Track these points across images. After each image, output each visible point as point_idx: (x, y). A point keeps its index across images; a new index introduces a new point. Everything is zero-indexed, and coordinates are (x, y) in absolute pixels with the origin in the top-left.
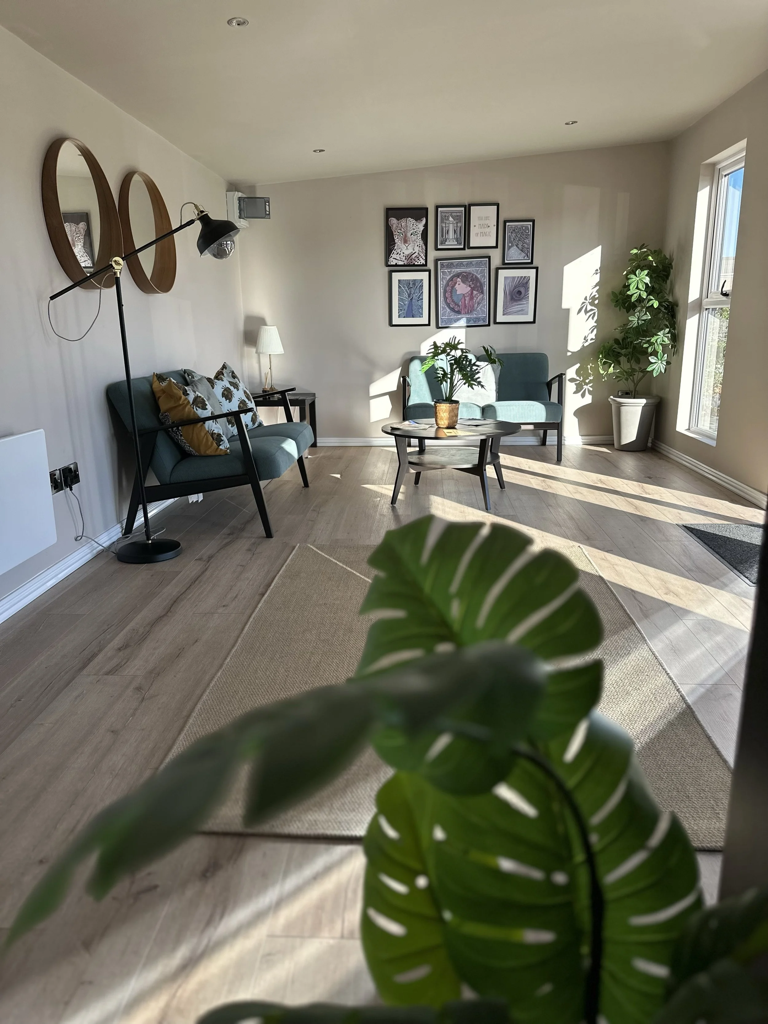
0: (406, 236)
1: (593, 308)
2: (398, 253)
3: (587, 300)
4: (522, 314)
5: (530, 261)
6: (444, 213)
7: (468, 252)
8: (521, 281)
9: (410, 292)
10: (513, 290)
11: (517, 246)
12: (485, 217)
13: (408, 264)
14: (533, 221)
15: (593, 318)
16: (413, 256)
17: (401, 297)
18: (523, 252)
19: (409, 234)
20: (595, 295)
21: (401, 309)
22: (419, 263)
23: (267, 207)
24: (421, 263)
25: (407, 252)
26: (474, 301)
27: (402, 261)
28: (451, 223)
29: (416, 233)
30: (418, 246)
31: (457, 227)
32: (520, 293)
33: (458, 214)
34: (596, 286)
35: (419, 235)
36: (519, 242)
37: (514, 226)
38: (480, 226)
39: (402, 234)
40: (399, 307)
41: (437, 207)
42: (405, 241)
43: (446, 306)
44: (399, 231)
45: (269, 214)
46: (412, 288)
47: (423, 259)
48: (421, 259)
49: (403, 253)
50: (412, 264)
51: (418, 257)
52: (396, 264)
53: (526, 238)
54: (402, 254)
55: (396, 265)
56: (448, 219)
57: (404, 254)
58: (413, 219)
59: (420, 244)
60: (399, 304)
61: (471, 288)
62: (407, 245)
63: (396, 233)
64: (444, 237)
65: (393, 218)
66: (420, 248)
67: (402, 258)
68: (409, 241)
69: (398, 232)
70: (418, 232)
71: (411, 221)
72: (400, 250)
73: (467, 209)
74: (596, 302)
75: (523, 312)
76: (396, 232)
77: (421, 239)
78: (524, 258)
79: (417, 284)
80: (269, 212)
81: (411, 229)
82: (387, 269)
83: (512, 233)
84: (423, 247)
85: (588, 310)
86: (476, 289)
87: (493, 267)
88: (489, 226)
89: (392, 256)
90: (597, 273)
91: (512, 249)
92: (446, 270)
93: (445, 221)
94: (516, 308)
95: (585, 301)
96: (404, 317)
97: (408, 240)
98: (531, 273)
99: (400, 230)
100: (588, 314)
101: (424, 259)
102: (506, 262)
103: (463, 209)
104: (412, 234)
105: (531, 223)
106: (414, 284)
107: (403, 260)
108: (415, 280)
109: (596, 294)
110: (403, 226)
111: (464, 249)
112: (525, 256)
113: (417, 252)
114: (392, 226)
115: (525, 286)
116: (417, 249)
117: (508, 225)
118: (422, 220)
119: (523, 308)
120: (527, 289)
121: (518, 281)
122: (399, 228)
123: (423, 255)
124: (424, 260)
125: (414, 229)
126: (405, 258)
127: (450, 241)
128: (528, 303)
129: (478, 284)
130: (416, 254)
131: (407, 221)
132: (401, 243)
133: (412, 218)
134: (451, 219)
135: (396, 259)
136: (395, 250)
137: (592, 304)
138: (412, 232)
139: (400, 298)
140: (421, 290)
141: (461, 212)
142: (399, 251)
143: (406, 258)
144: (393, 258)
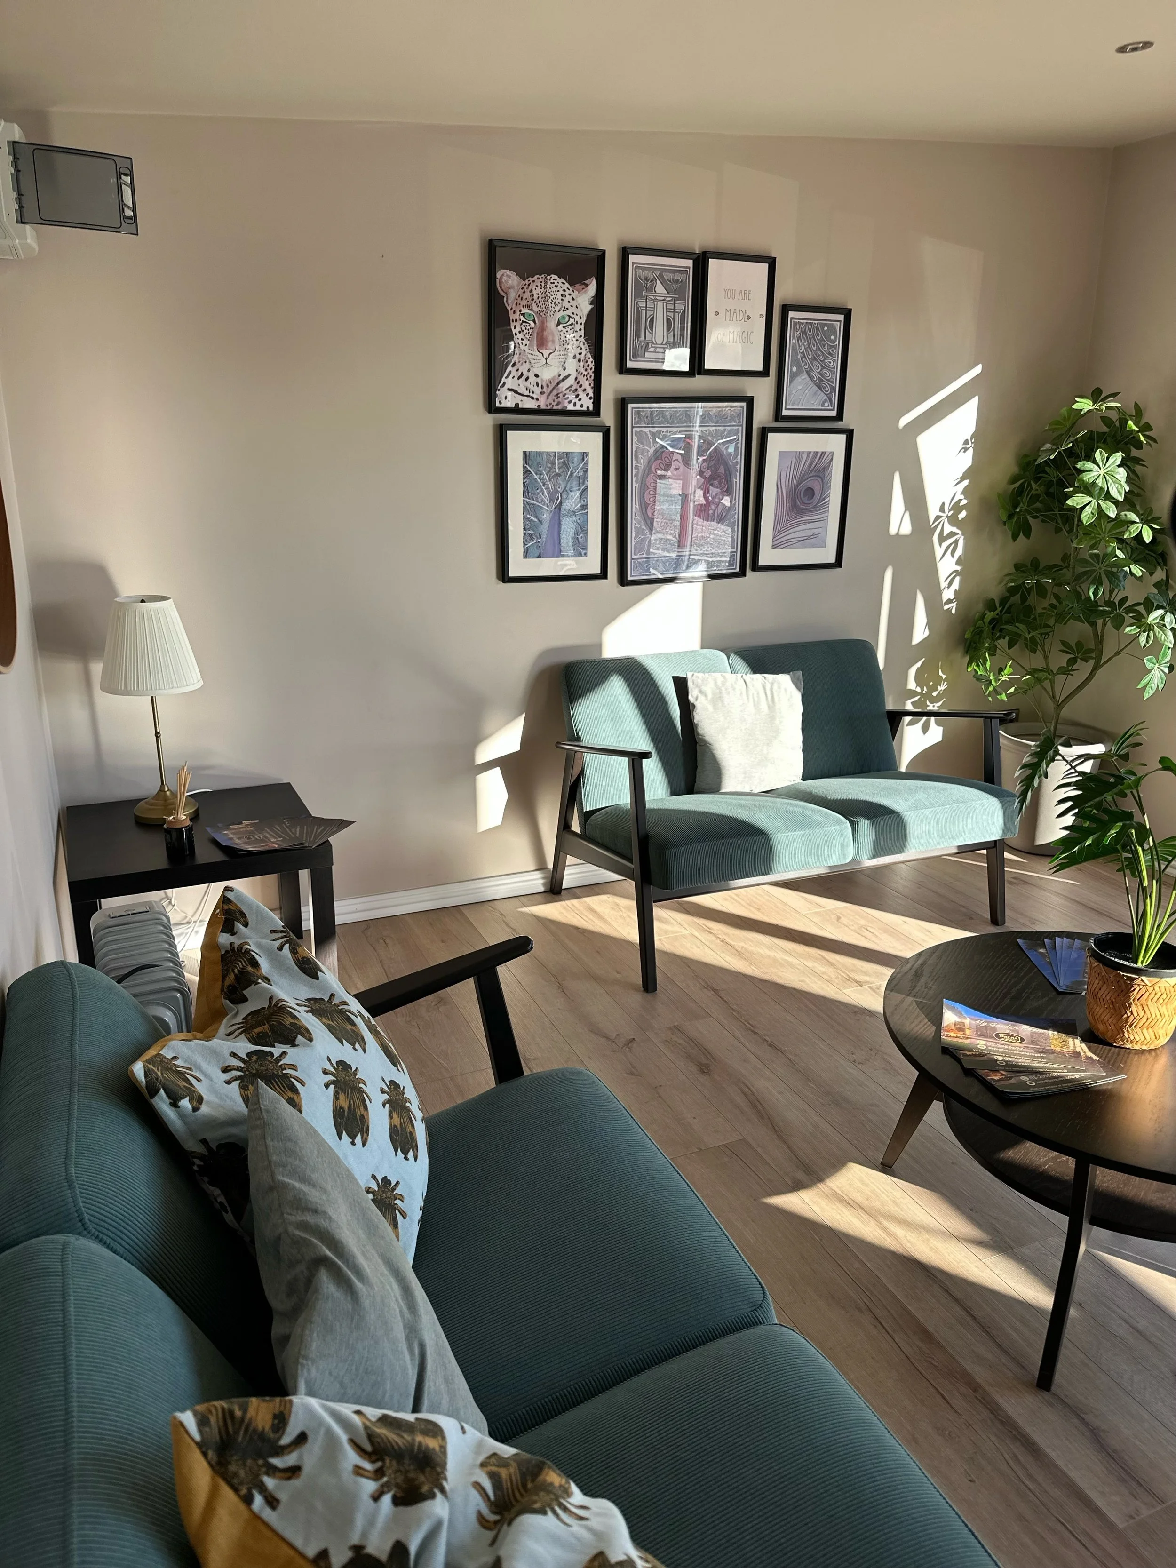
0: (543, 328)
1: (955, 529)
2: (522, 375)
3: (944, 512)
4: (814, 546)
5: (834, 414)
6: (643, 269)
7: (700, 383)
8: (814, 464)
9: (555, 485)
10: (797, 486)
11: (808, 373)
12: (741, 292)
13: (549, 407)
14: (848, 314)
15: (952, 555)
16: (561, 385)
17: (532, 502)
18: (819, 387)
19: (551, 324)
20: (960, 500)
21: (531, 535)
22: (578, 408)
23: (127, 191)
24: (582, 406)
25: (547, 374)
26: (711, 512)
27: (532, 398)
28: (660, 301)
29: (572, 321)
30: (574, 357)
31: (674, 312)
32: (810, 492)
33: (677, 276)
34: (962, 479)
35: (578, 327)
36: (815, 363)
37: (804, 321)
38: (728, 314)
39: (534, 321)
40: (525, 529)
41: (625, 253)
42: (542, 343)
43: (644, 527)
44: (525, 311)
45: (134, 218)
46: (558, 475)
47: (587, 395)
48: (582, 395)
49: (537, 376)
50: (559, 407)
51: (576, 390)
52: (517, 405)
53: (830, 354)
54: (533, 379)
55: (516, 410)
56: (652, 289)
57: (539, 380)
58: (562, 280)
59: (580, 354)
60: (525, 519)
61: (705, 478)
62: (546, 353)
63: (517, 316)
64: (642, 338)
65: (508, 272)
66: (582, 364)
67: (532, 389)
68: (553, 342)
69: (523, 315)
70: (577, 318)
71: (557, 285)
72: (527, 366)
73: (701, 262)
74: (963, 515)
75: (814, 540)
76: (518, 313)
77: (582, 339)
78: (824, 403)
79: (571, 465)
80: (134, 210)
81: (557, 309)
82: (490, 420)
83: (799, 338)
84: (589, 362)
85: (945, 534)
86: (716, 482)
87: (756, 426)
88: (749, 317)
89: (504, 383)
90: (966, 449)
91: (799, 379)
92: (646, 430)
93: (644, 293)
94: (802, 530)
95: (941, 514)
96: (539, 557)
97: (550, 338)
98: (836, 443)
99: (528, 307)
100: (945, 544)
101: (591, 395)
102: (785, 413)
103: (689, 263)
104: (559, 324)
105: (841, 317)
106: (565, 466)
107: (535, 396)
108: (567, 454)
109: (962, 497)
110: (535, 297)
111: (691, 373)
112: (826, 399)
113: (574, 375)
114: (506, 293)
115: (821, 475)
116: (572, 367)
117: (792, 318)
118: (587, 285)
119: (817, 531)
120: (825, 485)
121: (807, 464)
122: (524, 302)
123: (588, 385)
124: (590, 398)
125: (565, 309)
126: (539, 390)
127: (658, 350)
128: (824, 520)
129: (722, 470)
130: (570, 381)
131: (546, 283)
132: (531, 345)
133: (559, 277)
134: (660, 288)
135: (516, 392)
136: (514, 365)
137: (953, 520)
138: (559, 315)
139: (529, 504)
140: (583, 483)
141: (683, 271)
142: (524, 369)
143: (545, 390)
144: (509, 389)
